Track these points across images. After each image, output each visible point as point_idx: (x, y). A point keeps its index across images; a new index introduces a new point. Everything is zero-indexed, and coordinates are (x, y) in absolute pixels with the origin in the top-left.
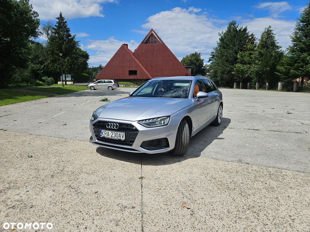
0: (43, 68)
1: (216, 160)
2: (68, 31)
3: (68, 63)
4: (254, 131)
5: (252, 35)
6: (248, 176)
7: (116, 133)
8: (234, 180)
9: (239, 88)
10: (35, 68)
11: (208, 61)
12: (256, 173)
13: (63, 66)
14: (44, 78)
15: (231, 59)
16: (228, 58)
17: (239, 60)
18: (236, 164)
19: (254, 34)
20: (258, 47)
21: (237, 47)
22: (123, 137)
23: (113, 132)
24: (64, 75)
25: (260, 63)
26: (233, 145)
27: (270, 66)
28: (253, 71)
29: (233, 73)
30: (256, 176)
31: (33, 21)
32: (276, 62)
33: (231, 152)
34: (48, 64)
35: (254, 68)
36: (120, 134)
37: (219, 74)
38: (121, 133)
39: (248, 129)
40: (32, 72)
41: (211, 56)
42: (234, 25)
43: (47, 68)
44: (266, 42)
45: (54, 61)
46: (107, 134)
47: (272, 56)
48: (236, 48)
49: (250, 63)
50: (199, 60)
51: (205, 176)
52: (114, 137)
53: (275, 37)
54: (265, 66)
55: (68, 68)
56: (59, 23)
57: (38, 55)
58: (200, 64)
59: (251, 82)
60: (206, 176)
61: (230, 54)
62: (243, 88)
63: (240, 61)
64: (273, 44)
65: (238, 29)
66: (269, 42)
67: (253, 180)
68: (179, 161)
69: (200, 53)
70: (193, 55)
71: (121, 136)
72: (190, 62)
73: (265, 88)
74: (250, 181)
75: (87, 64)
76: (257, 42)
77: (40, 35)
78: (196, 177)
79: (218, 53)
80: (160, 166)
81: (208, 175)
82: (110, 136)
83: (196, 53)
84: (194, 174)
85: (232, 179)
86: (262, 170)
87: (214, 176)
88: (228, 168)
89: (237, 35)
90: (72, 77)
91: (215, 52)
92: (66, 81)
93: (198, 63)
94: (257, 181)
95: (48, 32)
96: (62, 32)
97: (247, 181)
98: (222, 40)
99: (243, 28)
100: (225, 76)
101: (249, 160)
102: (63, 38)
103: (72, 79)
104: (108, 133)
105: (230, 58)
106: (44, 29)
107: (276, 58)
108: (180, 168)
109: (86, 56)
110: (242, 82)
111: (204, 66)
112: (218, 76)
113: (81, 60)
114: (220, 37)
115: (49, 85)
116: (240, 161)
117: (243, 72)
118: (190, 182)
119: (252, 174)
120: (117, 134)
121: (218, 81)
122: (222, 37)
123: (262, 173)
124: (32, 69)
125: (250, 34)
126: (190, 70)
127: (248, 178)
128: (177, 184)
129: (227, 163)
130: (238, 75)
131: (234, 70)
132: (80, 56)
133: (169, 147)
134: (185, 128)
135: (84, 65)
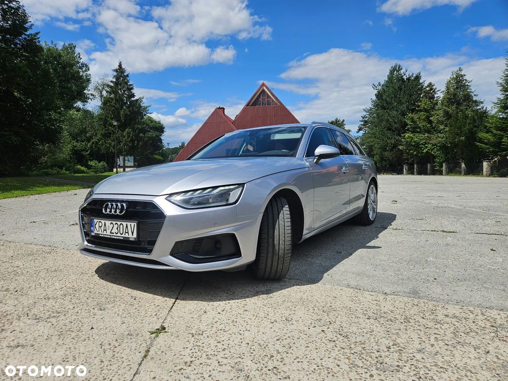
0: (91, 147)
1: (356, 291)
2: (130, 89)
3: (129, 137)
4: (445, 234)
5: (430, 85)
6: (436, 331)
7: (119, 223)
8: (399, 340)
9: (413, 173)
10: (79, 148)
11: (357, 130)
12: (456, 323)
13: (119, 142)
14: (90, 163)
15: (395, 125)
16: (390, 124)
17: (409, 126)
18: (406, 299)
19: (433, 83)
20: (442, 103)
21: (405, 106)
22: (133, 233)
23: (114, 223)
24: (121, 158)
25: (447, 129)
26: (398, 259)
27: (466, 133)
28: (436, 145)
29: (401, 147)
30: (457, 332)
31: (81, 77)
32: (475, 127)
33: (393, 274)
34: (98, 140)
35: (438, 139)
36: (127, 227)
37: (376, 151)
38: (129, 224)
39: (432, 231)
40: (73, 154)
41: (362, 123)
42: (398, 71)
43: (95, 147)
44: (455, 95)
45: (107, 136)
46: (102, 228)
47: (467, 117)
48: (403, 107)
49: (429, 132)
51: (321, 329)
52: (115, 234)
53: (470, 86)
54: (457, 134)
55: (127, 145)
56: (117, 78)
57: (85, 128)
59: (435, 162)
60: (325, 328)
61: (394, 117)
62: (420, 173)
63: (411, 128)
64: (468, 97)
65: (405, 77)
66: (461, 94)
67: (450, 343)
68: (268, 292)
69: (344, 121)
70: (332, 122)
71: (129, 230)
73: (459, 173)
74: (441, 344)
75: (160, 141)
76: (440, 96)
77: (91, 99)
78: (297, 332)
79: (374, 117)
80: (216, 304)
81: (330, 326)
82: (108, 233)
83: (336, 121)
84: (294, 322)
85: (394, 337)
86: (472, 316)
87: (345, 330)
88: (384, 310)
89: (403, 86)
90: (135, 161)
91: (368, 116)
92: (125, 167)
94: (463, 345)
95: (101, 93)
96: (121, 91)
97: (432, 345)
98: (379, 96)
99: (414, 75)
100: (386, 154)
101: (437, 290)
102: (122, 100)
103: (134, 164)
104: (105, 225)
106: (96, 88)
107: (475, 121)
108: (266, 308)
109: (160, 129)
110: (417, 163)
112: (374, 155)
113: (152, 134)
114: (376, 92)
116: (415, 293)
117: (417, 146)
118: (278, 347)
119: (446, 326)
120: (121, 226)
122: (379, 92)
123: (474, 322)
124: (74, 149)
125: (426, 84)
127: (435, 336)
128: (244, 349)
129: (381, 297)
130: (410, 150)
131: (403, 144)
132: (150, 128)
133: (241, 256)
134: (281, 215)
135: (156, 143)
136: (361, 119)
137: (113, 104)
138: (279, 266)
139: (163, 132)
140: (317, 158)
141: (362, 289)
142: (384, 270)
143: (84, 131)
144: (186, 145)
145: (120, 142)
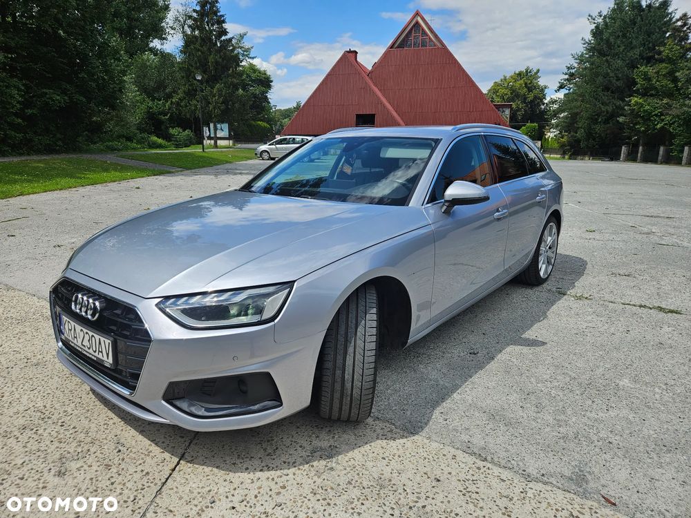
0: (170, 109)
1: (478, 463)
2: (221, 22)
3: (220, 96)
4: (661, 315)
5: (684, 17)
7: (91, 334)
9: (634, 160)
10: (155, 109)
11: (556, 88)
14: (172, 131)
15: (618, 83)
16: (609, 81)
17: (639, 86)
21: (637, 51)
23: (85, 331)
24: (212, 125)
28: (678, 117)
29: (621, 119)
31: (155, 3)
34: (180, 99)
35: (683, 108)
36: (100, 343)
37: (582, 123)
38: (102, 339)
41: (567, 77)
43: (176, 109)
45: (191, 94)
46: (72, 333)
48: (635, 54)
49: (670, 95)
50: (535, 87)
52: (86, 349)
55: (218, 108)
56: (202, 5)
57: (164, 81)
58: (535, 97)
59: (672, 144)
61: (618, 70)
62: (646, 160)
63: (642, 89)
65: (643, 4)
69: (538, 71)
70: (520, 74)
71: (103, 349)
72: (511, 94)
75: (266, 99)
79: (585, 68)
82: (79, 344)
83: (527, 71)
90: (230, 130)
91: (576, 65)
92: (216, 139)
93: (531, 97)
95: (183, 28)
96: (208, 26)
98: (596, 33)
100: (597, 128)
101: (618, 476)
102: (210, 40)
103: (230, 134)
104: (75, 329)
105: (617, 80)
109: (265, 82)
110: (644, 144)
111: (546, 101)
112: (578, 128)
113: (255, 89)
114: (593, 27)
115: (177, 146)
116: (580, 480)
117: (647, 117)
120: (94, 339)
121: (578, 141)
122: (597, 27)
124: (148, 112)
125: (677, 16)
126: (507, 112)
130: (636, 124)
131: (625, 113)
132: (252, 81)
133: (281, 405)
134: (360, 330)
135: (260, 103)
136: (566, 71)
137: (197, 46)
138: (352, 411)
139: (269, 87)
140: (447, 204)
141: (489, 458)
142: (539, 407)
143: (161, 86)
144: (302, 105)
145: (209, 103)
